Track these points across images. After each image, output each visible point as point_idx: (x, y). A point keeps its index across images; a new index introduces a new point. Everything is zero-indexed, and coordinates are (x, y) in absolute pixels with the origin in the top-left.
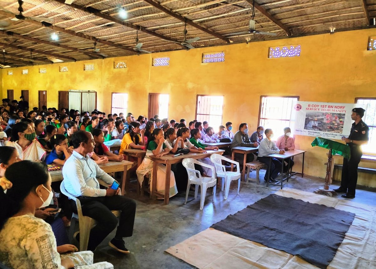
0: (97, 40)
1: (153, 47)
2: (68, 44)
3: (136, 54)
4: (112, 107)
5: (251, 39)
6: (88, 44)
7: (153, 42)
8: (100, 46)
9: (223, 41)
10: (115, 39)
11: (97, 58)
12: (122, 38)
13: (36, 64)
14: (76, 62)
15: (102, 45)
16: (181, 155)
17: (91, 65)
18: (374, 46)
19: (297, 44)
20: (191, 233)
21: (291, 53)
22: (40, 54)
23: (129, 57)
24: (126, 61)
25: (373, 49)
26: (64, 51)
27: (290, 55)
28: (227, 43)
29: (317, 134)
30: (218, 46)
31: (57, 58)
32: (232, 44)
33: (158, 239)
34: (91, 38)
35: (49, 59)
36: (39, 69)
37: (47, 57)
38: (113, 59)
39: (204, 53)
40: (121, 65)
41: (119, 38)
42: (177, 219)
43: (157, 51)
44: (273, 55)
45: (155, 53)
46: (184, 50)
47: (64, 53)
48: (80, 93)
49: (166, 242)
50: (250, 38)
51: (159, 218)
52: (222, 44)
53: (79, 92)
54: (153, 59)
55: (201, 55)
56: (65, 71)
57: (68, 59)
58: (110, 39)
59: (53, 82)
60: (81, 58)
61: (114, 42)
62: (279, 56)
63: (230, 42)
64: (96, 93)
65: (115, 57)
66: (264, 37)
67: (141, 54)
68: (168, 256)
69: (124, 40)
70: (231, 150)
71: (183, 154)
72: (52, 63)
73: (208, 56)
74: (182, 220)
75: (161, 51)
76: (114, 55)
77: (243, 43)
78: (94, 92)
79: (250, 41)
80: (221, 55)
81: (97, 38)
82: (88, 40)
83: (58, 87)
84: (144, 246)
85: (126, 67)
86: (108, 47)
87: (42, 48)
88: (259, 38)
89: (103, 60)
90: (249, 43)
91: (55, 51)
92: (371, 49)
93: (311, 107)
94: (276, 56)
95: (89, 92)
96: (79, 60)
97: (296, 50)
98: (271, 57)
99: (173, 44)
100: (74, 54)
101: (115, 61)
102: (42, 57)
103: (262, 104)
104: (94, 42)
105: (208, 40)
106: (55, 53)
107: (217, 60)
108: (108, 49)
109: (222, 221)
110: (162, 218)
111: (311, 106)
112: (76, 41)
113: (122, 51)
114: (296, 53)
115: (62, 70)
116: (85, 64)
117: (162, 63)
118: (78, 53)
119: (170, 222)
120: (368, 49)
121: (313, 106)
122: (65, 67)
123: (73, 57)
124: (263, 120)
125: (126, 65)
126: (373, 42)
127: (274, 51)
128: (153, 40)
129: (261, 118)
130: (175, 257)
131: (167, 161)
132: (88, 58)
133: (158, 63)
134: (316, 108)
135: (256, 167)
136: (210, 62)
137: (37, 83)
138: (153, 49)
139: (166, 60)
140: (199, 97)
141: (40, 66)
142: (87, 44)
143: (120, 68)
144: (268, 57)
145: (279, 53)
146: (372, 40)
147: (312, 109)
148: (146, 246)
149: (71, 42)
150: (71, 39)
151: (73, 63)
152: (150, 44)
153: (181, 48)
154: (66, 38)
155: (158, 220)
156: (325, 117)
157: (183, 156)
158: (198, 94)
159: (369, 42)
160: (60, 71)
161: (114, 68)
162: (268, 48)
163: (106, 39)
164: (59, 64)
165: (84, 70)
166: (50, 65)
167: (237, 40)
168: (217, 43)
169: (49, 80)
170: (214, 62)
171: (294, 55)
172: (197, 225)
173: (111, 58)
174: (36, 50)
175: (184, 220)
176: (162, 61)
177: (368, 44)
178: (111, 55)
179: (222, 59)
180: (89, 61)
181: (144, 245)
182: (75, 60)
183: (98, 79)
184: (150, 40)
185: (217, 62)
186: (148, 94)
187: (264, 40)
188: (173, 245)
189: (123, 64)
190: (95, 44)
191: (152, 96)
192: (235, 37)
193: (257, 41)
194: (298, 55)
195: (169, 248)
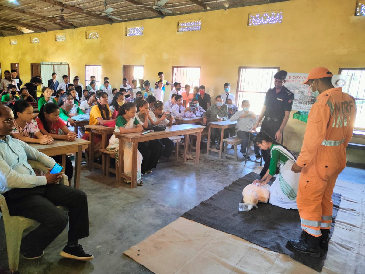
0: (64, 5)
1: (126, 15)
2: (35, 11)
3: (108, 23)
4: (85, 81)
5: (230, 5)
6: (56, 10)
7: (125, 9)
8: (69, 13)
9: (199, 8)
10: (84, 5)
11: (68, 28)
12: (91, 3)
13: (6, 36)
14: (47, 32)
15: (71, 13)
16: (151, 132)
17: (62, 35)
18: (362, 11)
19: (279, 10)
20: (158, 225)
21: (272, 19)
22: (7, 23)
23: (101, 26)
24: (98, 31)
25: (361, 15)
26: (33, 20)
27: (271, 23)
28: (204, 9)
29: (298, 107)
30: (195, 13)
31: (27, 28)
32: (209, 10)
33: (118, 235)
34: (57, 3)
35: (18, 29)
36: (10, 41)
37: (16, 27)
38: (84, 29)
39: (179, 21)
40: (94, 35)
41: (87, 4)
42: (144, 206)
43: (130, 20)
44: (253, 22)
45: (129, 22)
46: (159, 18)
47: (33, 21)
48: (53, 65)
49: (127, 238)
50: (228, 4)
51: (124, 205)
52: (198, 11)
53: (51, 64)
54: (126, 28)
55: (177, 24)
56: (36, 42)
57: (38, 29)
58: (78, 4)
59: (24, 54)
60: (51, 28)
61: (83, 8)
62: (259, 24)
63: (207, 9)
64: (69, 65)
65: (87, 27)
66: (243, 3)
67: (113, 23)
68: (128, 260)
69: (94, 7)
70: (208, 125)
71: (153, 131)
72: (23, 33)
73: (183, 25)
74: (150, 207)
75: (134, 20)
76: (86, 25)
77: (221, 9)
78: (67, 64)
79: (228, 8)
80: (197, 23)
81: (64, 3)
82: (54, 6)
83: (30, 60)
84: (98, 247)
85: (98, 37)
86: (77, 15)
87: (8, 16)
88: (238, 4)
89: (75, 30)
90: (227, 9)
91: (22, 19)
92: (358, 14)
93: (292, 79)
94: (256, 24)
95: (61, 64)
96: (50, 30)
97: (278, 16)
98: (250, 24)
99: (146, 11)
100: (43, 23)
101: (87, 31)
102: (11, 27)
103: (241, 76)
104: (61, 8)
105: (184, 6)
106: (23, 22)
107: (193, 29)
108: (78, 17)
109: (196, 207)
110: (127, 205)
111: (292, 77)
112: (42, 7)
113: (94, 20)
114: (277, 20)
115: (33, 42)
116: (56, 34)
117: (135, 33)
118: (48, 22)
119: (135, 211)
120: (356, 15)
121: (294, 77)
122: (36, 38)
123: (43, 27)
124: (241, 93)
125: (99, 36)
126: (361, 7)
127: (254, 19)
128: (125, 6)
129: (239, 91)
130: (136, 262)
131: (132, 139)
132: (59, 28)
133: (131, 33)
134: (297, 80)
135: (234, 143)
136: (186, 31)
137: (8, 55)
138: (125, 17)
139: (140, 30)
140: (175, 69)
141: (10, 37)
142: (54, 11)
143: (93, 38)
144: (248, 25)
145: (260, 20)
146: (360, 4)
147: (293, 81)
148: (101, 246)
149: (37, 8)
150: (36, 5)
151: (44, 33)
152: (122, 11)
153: (155, 16)
154: (29, 3)
155: (121, 208)
156: (307, 89)
157: (153, 133)
158: (175, 65)
159: (357, 7)
160: (31, 43)
161: (86, 38)
162: (248, 15)
163: (74, 5)
164: (30, 34)
165: (56, 41)
166: (21, 35)
167: (214, 7)
168: (194, 10)
169: (20, 52)
170: (190, 31)
171: (275, 22)
172: (167, 214)
173: (82, 28)
174: (2, 18)
175: (152, 207)
176: (135, 30)
177: (356, 9)
178: (82, 24)
179: (198, 27)
180: (60, 31)
181: (99, 244)
182: (46, 30)
183: (70, 51)
184: (122, 6)
185: (194, 30)
186: (122, 67)
187: (244, 6)
188: (135, 244)
189: (95, 34)
190: (62, 10)
191: (126, 68)
192: (212, 3)
193: (235, 7)
194: (280, 22)
195: (129, 248)
